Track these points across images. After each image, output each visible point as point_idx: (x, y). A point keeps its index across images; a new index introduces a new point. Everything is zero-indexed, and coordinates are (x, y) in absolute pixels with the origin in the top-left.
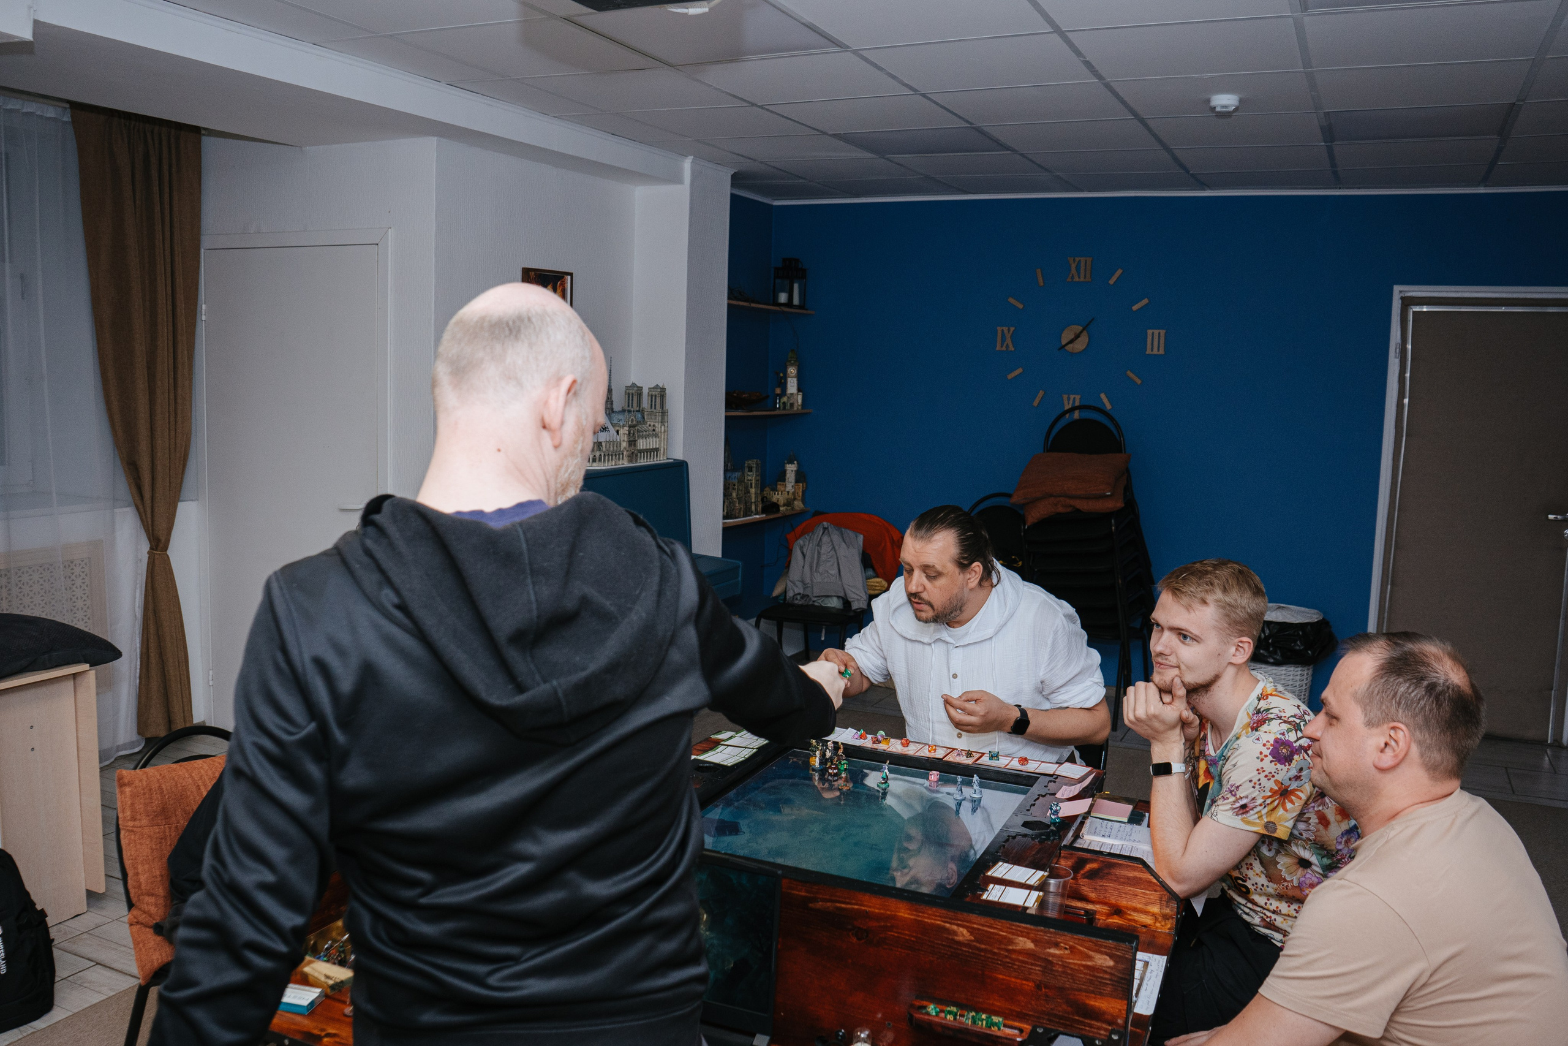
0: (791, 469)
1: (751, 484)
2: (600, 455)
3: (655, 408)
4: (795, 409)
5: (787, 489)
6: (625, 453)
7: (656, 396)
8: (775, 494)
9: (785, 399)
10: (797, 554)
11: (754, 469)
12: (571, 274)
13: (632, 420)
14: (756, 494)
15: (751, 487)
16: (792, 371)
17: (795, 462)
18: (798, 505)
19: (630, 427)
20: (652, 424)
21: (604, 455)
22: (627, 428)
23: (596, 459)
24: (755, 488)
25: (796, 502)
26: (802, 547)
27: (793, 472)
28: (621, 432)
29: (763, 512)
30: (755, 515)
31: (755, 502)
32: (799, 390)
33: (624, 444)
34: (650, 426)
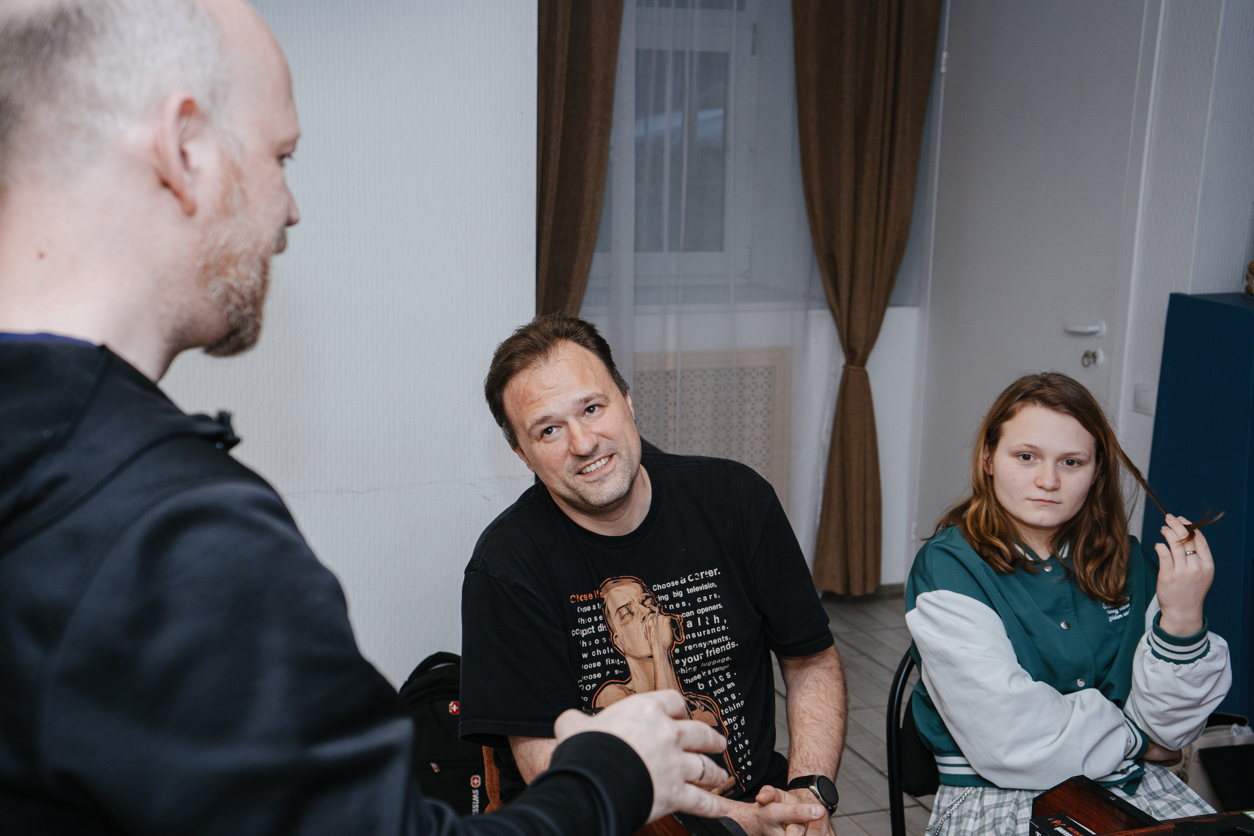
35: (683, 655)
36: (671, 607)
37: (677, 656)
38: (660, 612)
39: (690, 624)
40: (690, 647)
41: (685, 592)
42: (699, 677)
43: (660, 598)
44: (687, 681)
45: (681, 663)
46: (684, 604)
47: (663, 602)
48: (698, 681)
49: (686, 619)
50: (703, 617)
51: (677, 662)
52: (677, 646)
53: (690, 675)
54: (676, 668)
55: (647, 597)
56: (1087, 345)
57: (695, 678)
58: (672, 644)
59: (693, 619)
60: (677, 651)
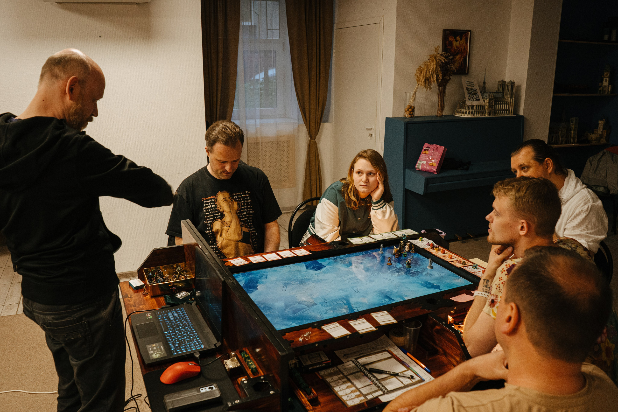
0: (601, 123)
1: (572, 129)
2: (472, 111)
3: (508, 91)
4: (606, 93)
5: (599, 133)
6: (487, 111)
7: (509, 86)
8: (590, 135)
9: (601, 88)
10: (588, 163)
11: (574, 122)
12: (470, 31)
13: (492, 96)
14: (574, 134)
15: (572, 130)
16: (607, 75)
17: (604, 120)
18: (603, 141)
19: (490, 99)
20: (507, 98)
21: (474, 111)
22: (488, 100)
23: (467, 113)
24: (574, 131)
25: (602, 140)
26: (591, 161)
27: (602, 125)
28: (485, 102)
29: (577, 143)
30: (573, 144)
31: (573, 138)
32: (610, 84)
33: (487, 107)
34: (506, 99)
35: (240, 212)
36: (238, 199)
37: (239, 213)
38: (235, 201)
39: (243, 204)
40: (243, 210)
41: (242, 196)
42: (245, 219)
43: (235, 197)
44: (242, 219)
45: (240, 215)
46: (241, 199)
47: (236, 198)
48: (245, 220)
49: (242, 203)
50: (246, 202)
51: (239, 214)
52: (239, 210)
53: (243, 218)
54: (239, 216)
55: (230, 197)
56: (370, 132)
57: (244, 219)
58: (238, 209)
59: (244, 203)
60: (239, 211)
